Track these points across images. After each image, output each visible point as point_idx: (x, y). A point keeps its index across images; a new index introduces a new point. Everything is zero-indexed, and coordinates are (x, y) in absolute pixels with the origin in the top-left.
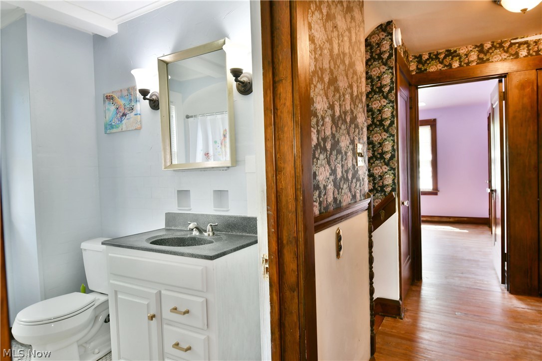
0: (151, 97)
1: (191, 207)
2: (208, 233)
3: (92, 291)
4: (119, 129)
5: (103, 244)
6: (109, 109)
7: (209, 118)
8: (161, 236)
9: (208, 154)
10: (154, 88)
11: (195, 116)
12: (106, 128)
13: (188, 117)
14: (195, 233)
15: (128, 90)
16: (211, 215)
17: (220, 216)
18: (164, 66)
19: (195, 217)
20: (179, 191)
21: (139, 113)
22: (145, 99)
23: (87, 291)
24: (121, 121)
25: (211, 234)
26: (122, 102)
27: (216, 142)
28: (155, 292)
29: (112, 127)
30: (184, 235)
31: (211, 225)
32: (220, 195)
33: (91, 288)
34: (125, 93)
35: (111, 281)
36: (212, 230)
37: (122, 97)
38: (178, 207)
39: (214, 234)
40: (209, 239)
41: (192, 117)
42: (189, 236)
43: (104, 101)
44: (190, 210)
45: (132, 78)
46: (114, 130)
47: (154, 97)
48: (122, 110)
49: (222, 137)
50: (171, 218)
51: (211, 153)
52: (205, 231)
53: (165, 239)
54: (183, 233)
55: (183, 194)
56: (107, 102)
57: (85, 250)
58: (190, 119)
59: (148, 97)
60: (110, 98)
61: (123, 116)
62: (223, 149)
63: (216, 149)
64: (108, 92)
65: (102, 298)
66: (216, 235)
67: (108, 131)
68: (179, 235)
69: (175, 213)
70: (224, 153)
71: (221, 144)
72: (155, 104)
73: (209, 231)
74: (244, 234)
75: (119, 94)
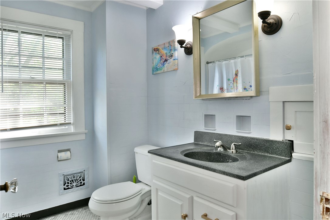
0: (186, 45)
1: (216, 128)
2: (232, 150)
3: (140, 182)
4: (162, 71)
5: (149, 152)
6: (155, 58)
7: (224, 62)
8: (192, 149)
9: (222, 88)
10: (189, 38)
11: (213, 62)
12: (153, 71)
13: (208, 63)
14: (220, 149)
15: (169, 43)
16: (234, 136)
17: (243, 137)
18: (197, 21)
19: (220, 137)
20: (206, 115)
21: (176, 58)
22: (181, 47)
23: (137, 181)
24: (164, 65)
25: (234, 151)
26: (164, 52)
27: (229, 80)
28: (188, 196)
29: (157, 69)
30: (211, 150)
31: (235, 144)
32: (242, 120)
33: (140, 179)
34: (167, 45)
35: (154, 181)
36: (236, 149)
37: (165, 48)
38: (205, 127)
39: (237, 152)
40: (233, 155)
41: (211, 62)
42: (214, 151)
43: (153, 52)
44: (215, 130)
45: (172, 33)
46: (159, 72)
47: (188, 46)
48: (164, 58)
49: (234, 76)
50: (198, 136)
51: (225, 87)
52: (230, 149)
53: (195, 152)
54: (209, 148)
55: (209, 118)
56: (154, 53)
57: (137, 153)
58: (210, 65)
59: (184, 46)
60: (156, 50)
61: (165, 61)
62: (235, 85)
63: (229, 85)
64: (155, 46)
65: (147, 189)
66: (239, 153)
67: (155, 73)
68: (205, 149)
69: (202, 132)
70: (235, 88)
71: (233, 81)
72: (189, 51)
73: (233, 149)
74: (266, 154)
75: (163, 46)
